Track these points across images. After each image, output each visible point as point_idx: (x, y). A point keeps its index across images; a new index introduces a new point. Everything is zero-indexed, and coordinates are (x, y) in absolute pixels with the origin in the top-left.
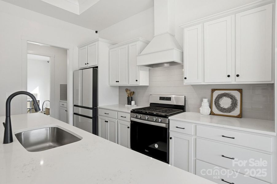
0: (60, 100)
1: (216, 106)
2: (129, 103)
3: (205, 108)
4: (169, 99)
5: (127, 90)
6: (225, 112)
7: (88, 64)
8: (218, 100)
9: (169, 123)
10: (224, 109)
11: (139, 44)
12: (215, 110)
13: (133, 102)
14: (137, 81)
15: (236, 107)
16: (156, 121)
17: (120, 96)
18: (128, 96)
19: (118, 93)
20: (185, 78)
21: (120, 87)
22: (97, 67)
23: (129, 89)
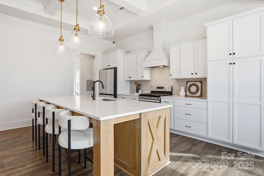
0: (87, 91)
1: (189, 91)
2: (137, 92)
3: (182, 93)
4: (162, 88)
5: (136, 83)
6: (193, 94)
7: (110, 65)
8: (190, 88)
9: (161, 100)
10: (193, 92)
11: (144, 54)
12: (188, 94)
13: (140, 91)
14: (142, 77)
15: (198, 91)
16: (154, 99)
17: (131, 87)
18: (137, 87)
19: (129, 86)
20: (171, 75)
21: (131, 81)
22: (116, 68)
23: (137, 82)
